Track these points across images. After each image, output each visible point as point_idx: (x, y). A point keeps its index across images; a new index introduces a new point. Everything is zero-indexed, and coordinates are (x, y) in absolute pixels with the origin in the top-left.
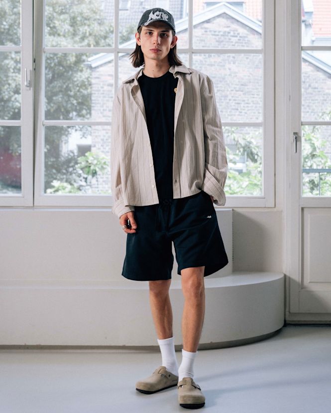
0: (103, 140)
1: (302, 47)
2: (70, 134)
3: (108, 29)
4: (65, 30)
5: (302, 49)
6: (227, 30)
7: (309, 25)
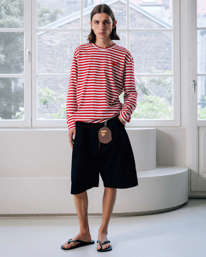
0: (44, 81)
1: (198, 28)
3: (42, 11)
4: (16, 11)
6: (121, 12)
7: (167, 7)
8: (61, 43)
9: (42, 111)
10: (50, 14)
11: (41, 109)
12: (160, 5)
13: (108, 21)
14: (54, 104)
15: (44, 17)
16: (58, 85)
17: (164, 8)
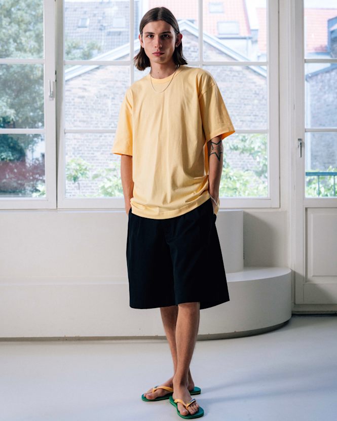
0: (74, 148)
1: (305, 60)
2: (37, 143)
3: (70, 45)
4: (31, 46)
5: (306, 61)
7: (255, 42)
8: (99, 92)
9: (71, 193)
10: (82, 50)
11: (70, 190)
12: (245, 38)
13: (168, 34)
14: (88, 182)
15: (74, 55)
16: (95, 155)
17: (250, 41)
